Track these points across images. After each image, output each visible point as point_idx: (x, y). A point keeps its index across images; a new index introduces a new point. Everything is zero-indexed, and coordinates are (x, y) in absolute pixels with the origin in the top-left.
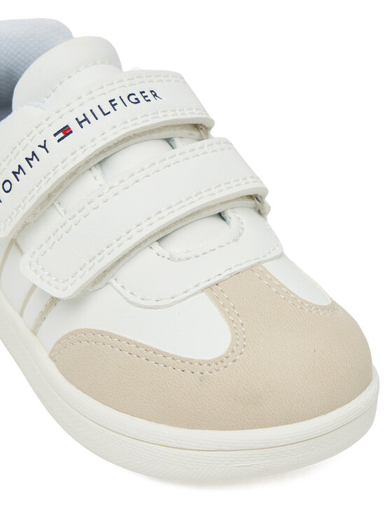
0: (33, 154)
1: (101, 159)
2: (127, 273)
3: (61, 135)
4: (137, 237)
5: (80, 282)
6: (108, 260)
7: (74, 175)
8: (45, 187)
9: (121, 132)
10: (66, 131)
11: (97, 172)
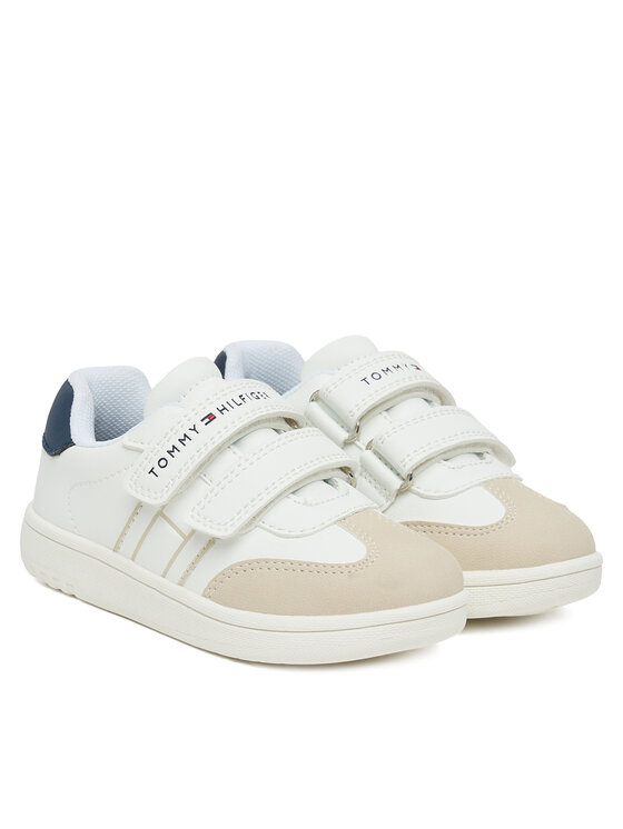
0: (185, 435)
1: (236, 440)
2: (272, 517)
3: (207, 420)
4: (274, 493)
5: (239, 523)
6: (260, 505)
7: (220, 450)
8: (198, 460)
9: (247, 420)
10: (211, 417)
11: (234, 448)
